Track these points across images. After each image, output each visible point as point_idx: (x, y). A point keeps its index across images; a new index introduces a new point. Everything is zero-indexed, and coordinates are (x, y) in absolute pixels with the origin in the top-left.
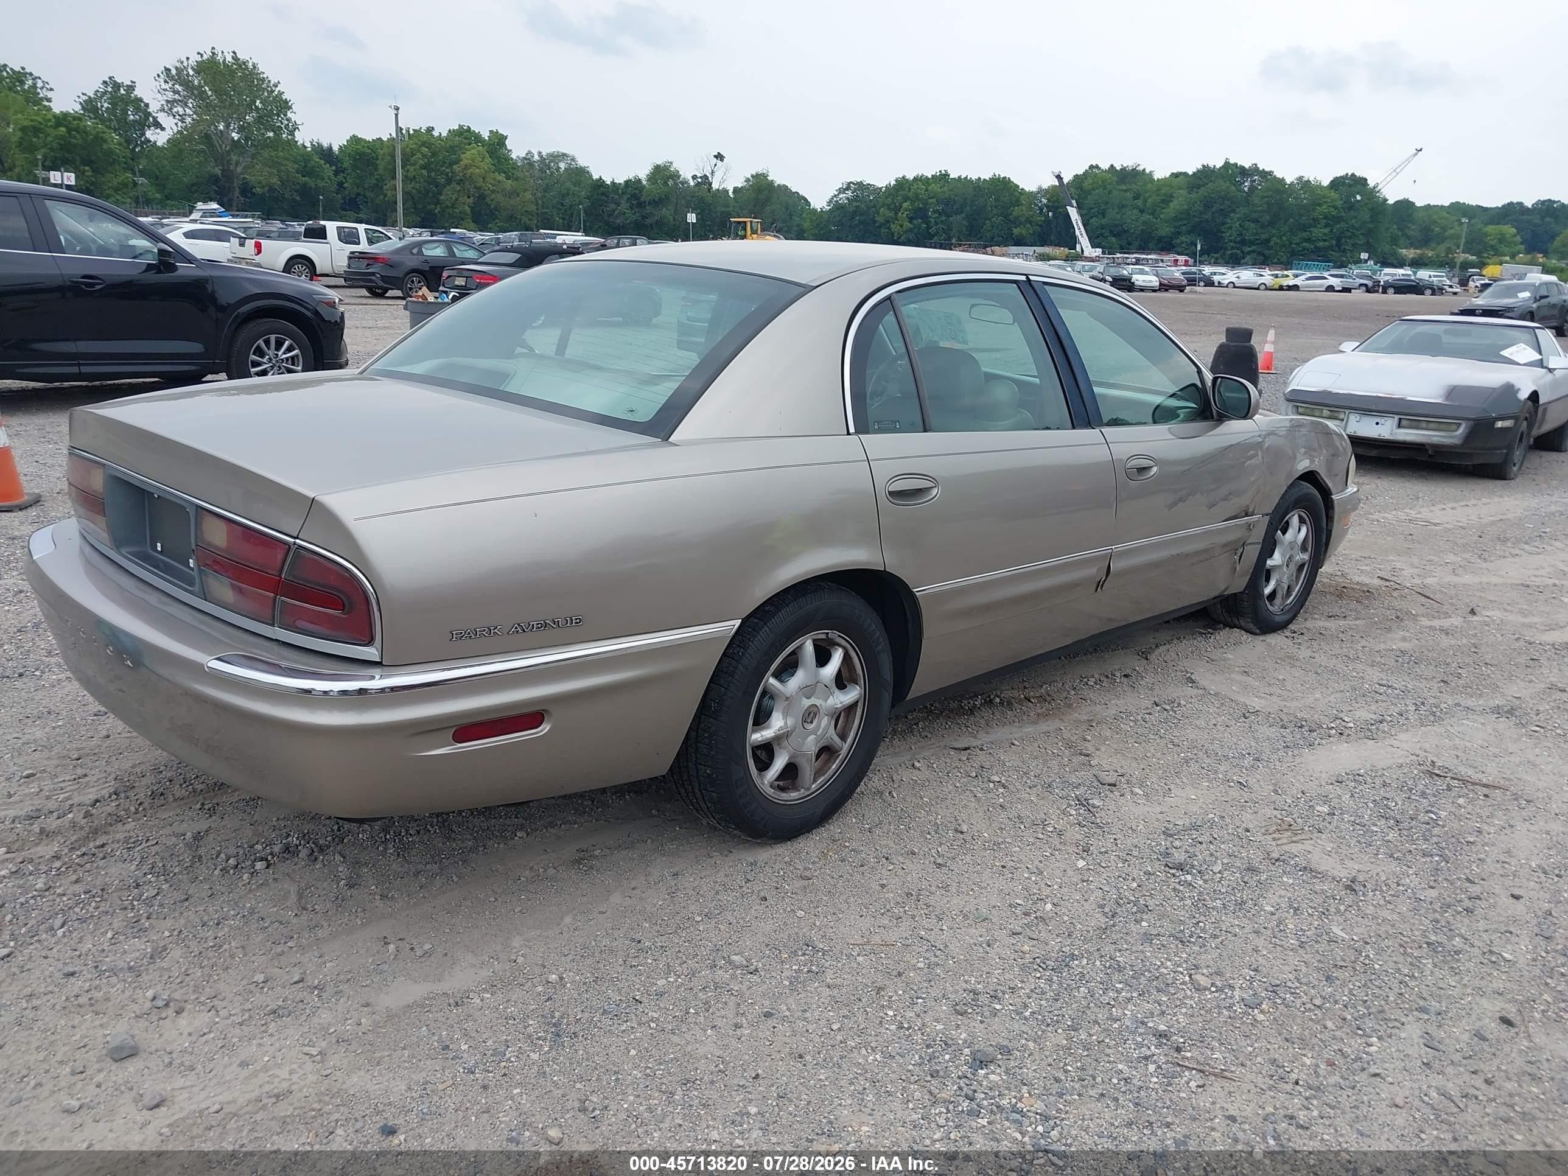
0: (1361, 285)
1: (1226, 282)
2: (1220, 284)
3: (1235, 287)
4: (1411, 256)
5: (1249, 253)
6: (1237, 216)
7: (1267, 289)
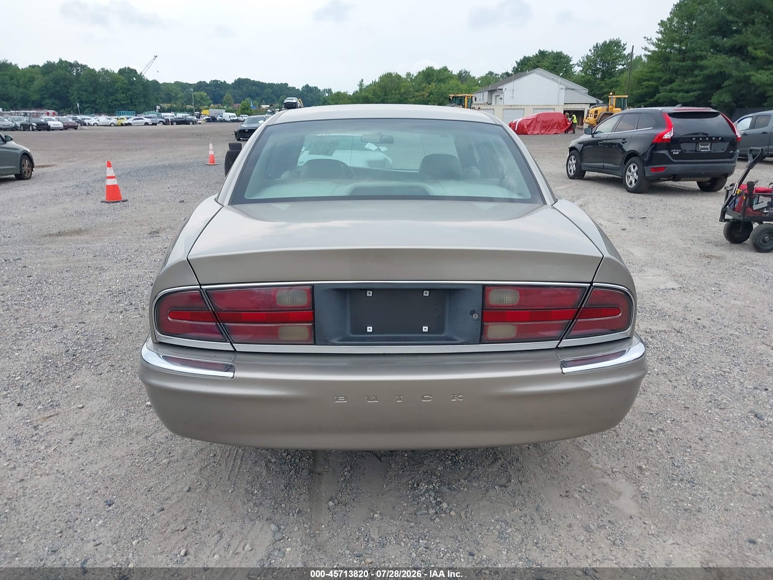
0: (160, 121)
1: (92, 123)
2: (89, 125)
3: (98, 125)
4: (167, 107)
5: (87, 107)
6: (75, 88)
7: (115, 125)
